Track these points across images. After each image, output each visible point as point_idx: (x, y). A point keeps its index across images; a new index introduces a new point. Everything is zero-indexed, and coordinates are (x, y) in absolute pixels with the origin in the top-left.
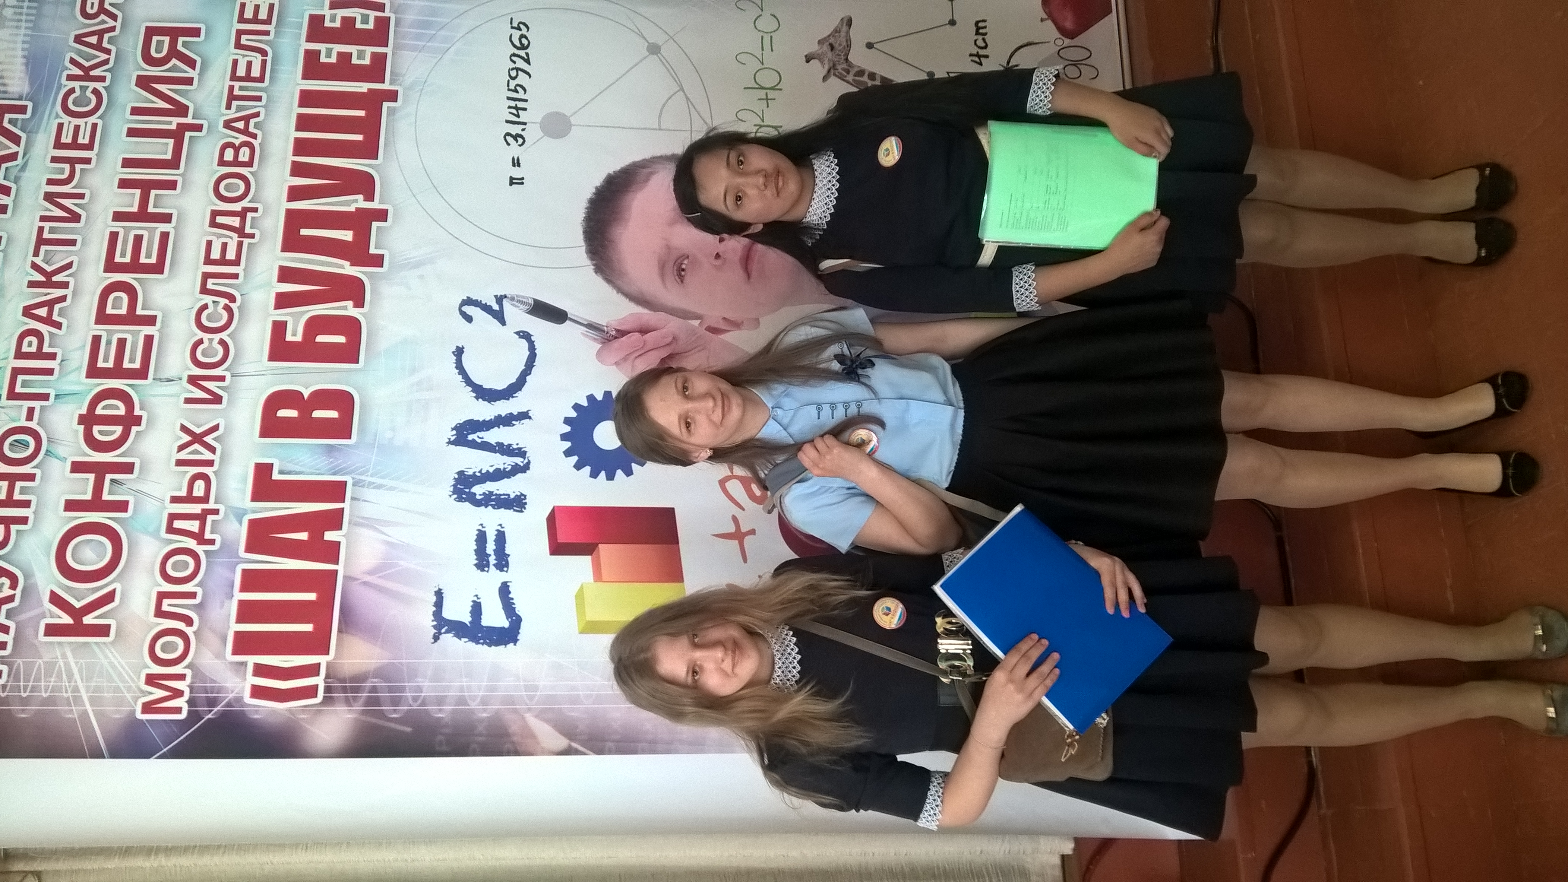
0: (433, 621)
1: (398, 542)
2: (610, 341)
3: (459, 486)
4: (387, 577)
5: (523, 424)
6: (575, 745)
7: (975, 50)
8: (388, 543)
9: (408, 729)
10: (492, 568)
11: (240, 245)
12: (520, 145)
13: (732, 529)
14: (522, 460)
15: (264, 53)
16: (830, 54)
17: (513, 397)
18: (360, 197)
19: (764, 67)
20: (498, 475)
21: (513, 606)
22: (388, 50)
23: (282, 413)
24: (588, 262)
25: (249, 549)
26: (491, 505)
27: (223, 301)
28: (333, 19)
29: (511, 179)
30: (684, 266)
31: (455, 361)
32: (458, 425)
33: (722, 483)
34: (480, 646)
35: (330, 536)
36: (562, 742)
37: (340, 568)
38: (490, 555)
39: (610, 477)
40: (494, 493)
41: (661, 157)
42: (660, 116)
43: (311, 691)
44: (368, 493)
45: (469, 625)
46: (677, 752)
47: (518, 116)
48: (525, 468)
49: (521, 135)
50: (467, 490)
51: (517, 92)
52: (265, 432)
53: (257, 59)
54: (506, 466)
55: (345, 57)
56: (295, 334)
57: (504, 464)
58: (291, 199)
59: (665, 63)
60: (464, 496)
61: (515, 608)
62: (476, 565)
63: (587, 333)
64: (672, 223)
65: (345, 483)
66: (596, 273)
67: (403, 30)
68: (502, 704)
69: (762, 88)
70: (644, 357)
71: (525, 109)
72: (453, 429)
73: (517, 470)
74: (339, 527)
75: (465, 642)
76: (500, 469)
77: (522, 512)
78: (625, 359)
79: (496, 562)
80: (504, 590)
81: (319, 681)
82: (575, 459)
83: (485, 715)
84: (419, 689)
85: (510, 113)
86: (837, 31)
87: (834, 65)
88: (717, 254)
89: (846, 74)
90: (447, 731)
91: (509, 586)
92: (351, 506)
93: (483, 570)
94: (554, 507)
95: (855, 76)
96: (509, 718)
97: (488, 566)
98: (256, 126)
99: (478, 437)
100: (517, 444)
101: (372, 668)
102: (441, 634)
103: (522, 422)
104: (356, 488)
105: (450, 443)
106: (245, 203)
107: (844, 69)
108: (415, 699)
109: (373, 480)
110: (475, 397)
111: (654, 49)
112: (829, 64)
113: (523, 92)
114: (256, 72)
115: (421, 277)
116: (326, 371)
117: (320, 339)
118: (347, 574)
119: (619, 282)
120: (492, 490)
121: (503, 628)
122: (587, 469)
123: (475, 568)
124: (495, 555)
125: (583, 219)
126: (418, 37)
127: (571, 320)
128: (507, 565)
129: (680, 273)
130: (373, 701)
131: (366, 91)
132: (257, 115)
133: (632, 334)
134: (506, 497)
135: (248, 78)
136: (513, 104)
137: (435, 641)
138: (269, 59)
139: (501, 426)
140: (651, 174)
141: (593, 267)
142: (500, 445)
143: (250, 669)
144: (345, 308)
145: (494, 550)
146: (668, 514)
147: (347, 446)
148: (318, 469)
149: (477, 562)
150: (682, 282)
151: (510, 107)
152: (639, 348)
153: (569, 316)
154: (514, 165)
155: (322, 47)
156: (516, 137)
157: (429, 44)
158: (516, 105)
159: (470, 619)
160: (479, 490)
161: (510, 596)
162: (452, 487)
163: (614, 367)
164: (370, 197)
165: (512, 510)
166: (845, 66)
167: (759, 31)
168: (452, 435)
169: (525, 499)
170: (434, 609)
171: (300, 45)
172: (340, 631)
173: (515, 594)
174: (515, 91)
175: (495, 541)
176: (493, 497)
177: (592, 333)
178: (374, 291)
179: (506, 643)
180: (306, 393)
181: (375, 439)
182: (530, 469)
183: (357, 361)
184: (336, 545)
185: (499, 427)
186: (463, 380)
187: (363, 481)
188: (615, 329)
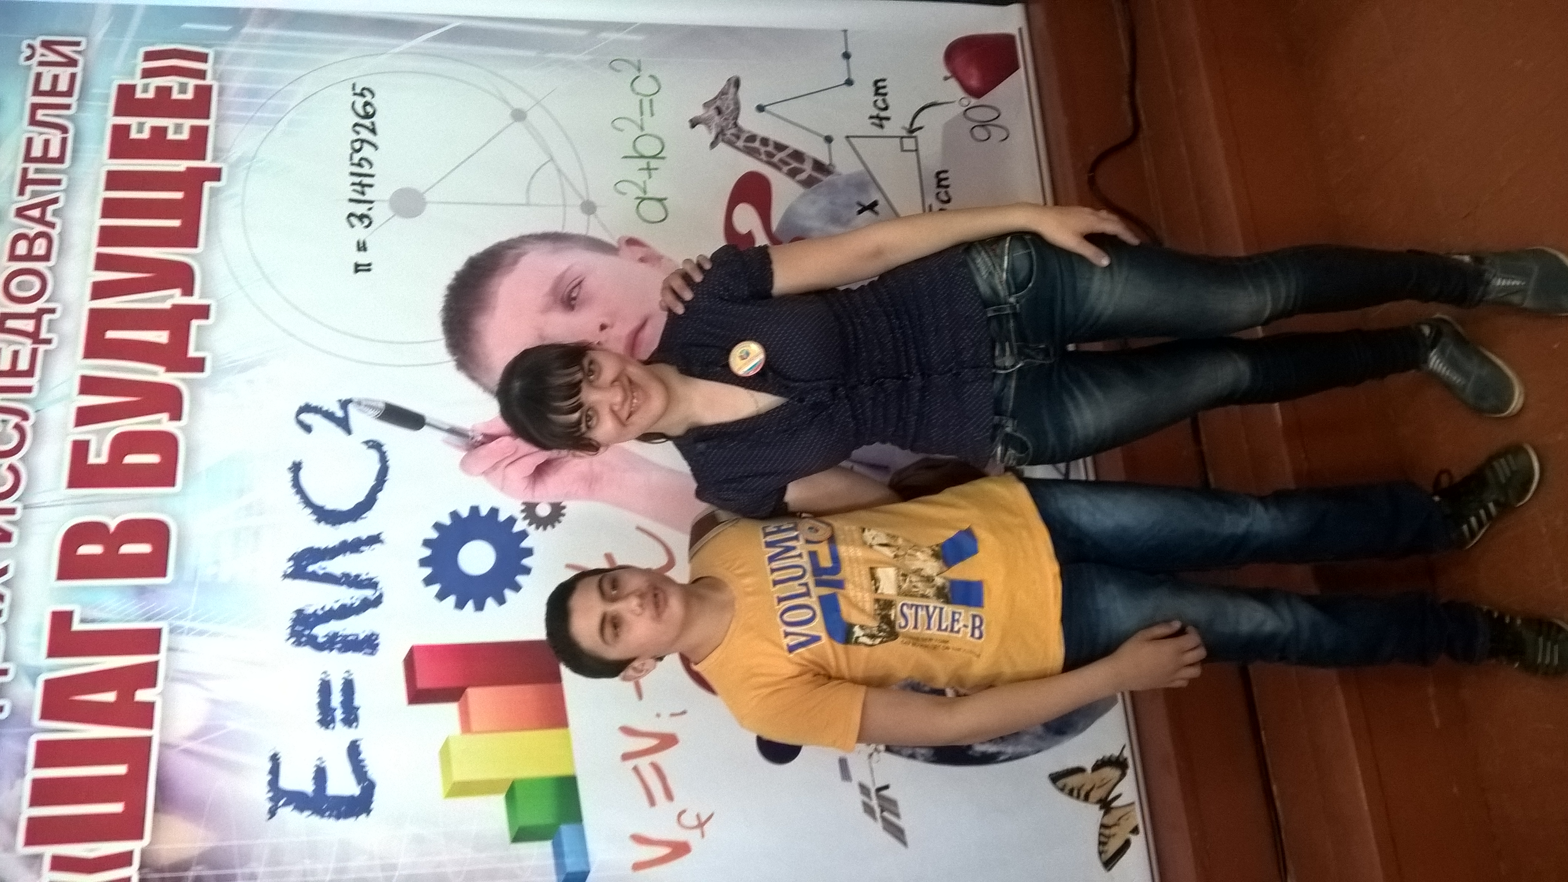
0: (268, 793)
1: (223, 699)
2: (476, 447)
3: (298, 628)
4: (211, 742)
5: (374, 549)
7: (875, 112)
8: (213, 701)
11: (34, 352)
12: (367, 226)
14: (373, 592)
15: (64, 129)
16: (717, 119)
17: (361, 518)
18: (177, 292)
19: (644, 133)
20: (344, 612)
21: (365, 769)
22: (210, 123)
23: (85, 550)
25: (46, 715)
26: (336, 648)
27: (14, 420)
28: (145, 89)
29: (357, 265)
31: (292, 479)
32: (296, 555)
34: (326, 820)
35: (142, 695)
37: (155, 733)
38: (335, 710)
39: (480, 607)
40: (340, 634)
41: (530, 235)
42: (528, 190)
44: (187, 642)
45: (311, 795)
47: (363, 193)
48: (377, 602)
49: (366, 214)
50: (307, 632)
51: (362, 166)
52: (64, 574)
53: (55, 137)
54: (353, 601)
55: (159, 132)
56: (98, 456)
57: (351, 598)
58: (95, 297)
59: (532, 131)
60: (304, 639)
61: (366, 771)
62: (319, 722)
63: (449, 440)
65: (159, 631)
66: (458, 369)
67: (227, 98)
69: (642, 157)
70: (516, 465)
71: (371, 186)
73: (367, 604)
74: (153, 684)
75: (309, 816)
76: (346, 605)
77: (374, 654)
78: (494, 467)
79: (343, 716)
80: (354, 750)
81: (132, 872)
82: (436, 588)
85: (353, 190)
86: (723, 93)
87: (722, 130)
88: (598, 343)
89: (735, 140)
91: (358, 746)
92: (168, 659)
93: (327, 727)
94: (412, 647)
95: (747, 141)
97: (333, 721)
98: (55, 213)
99: (320, 567)
100: (367, 574)
101: (196, 853)
102: (278, 808)
103: (373, 546)
104: (173, 636)
105: (286, 576)
106: (40, 304)
107: (733, 134)
109: (194, 625)
110: (317, 521)
111: (519, 115)
112: (717, 129)
113: (369, 166)
114: (54, 152)
115: (251, 382)
116: (134, 498)
117: (130, 459)
118: (164, 740)
119: (486, 381)
120: (337, 631)
121: (353, 796)
122: (451, 600)
123: (318, 726)
124: (342, 708)
125: (441, 308)
126: (246, 107)
127: (429, 425)
128: (356, 719)
131: (183, 169)
132: (55, 201)
133: (502, 437)
134: (354, 637)
135: (45, 159)
136: (357, 180)
137: (270, 818)
138: (70, 136)
139: (347, 553)
140: (520, 255)
141: (454, 363)
142: (346, 576)
143: (47, 862)
144: (158, 422)
145: (341, 702)
147: (162, 585)
148: (127, 616)
149: (320, 718)
151: (353, 184)
152: (509, 454)
153: (427, 420)
154: (359, 249)
155: (133, 121)
156: (361, 217)
157: (259, 114)
158: (361, 181)
159: (313, 788)
160: (321, 631)
161: (361, 757)
162: (289, 629)
163: (482, 477)
164: (188, 291)
165: (362, 653)
166: (734, 131)
167: (638, 94)
168: (288, 567)
169: (376, 639)
170: (269, 777)
171: (106, 120)
172: (156, 810)
173: (367, 754)
174: (359, 165)
175: (342, 690)
176: (339, 639)
177: (454, 438)
178: (193, 401)
179: (357, 815)
180: (113, 525)
181: (195, 577)
182: (384, 603)
183: (172, 484)
184: (150, 706)
185: (344, 555)
186: (302, 501)
187: (182, 627)
188: (481, 434)
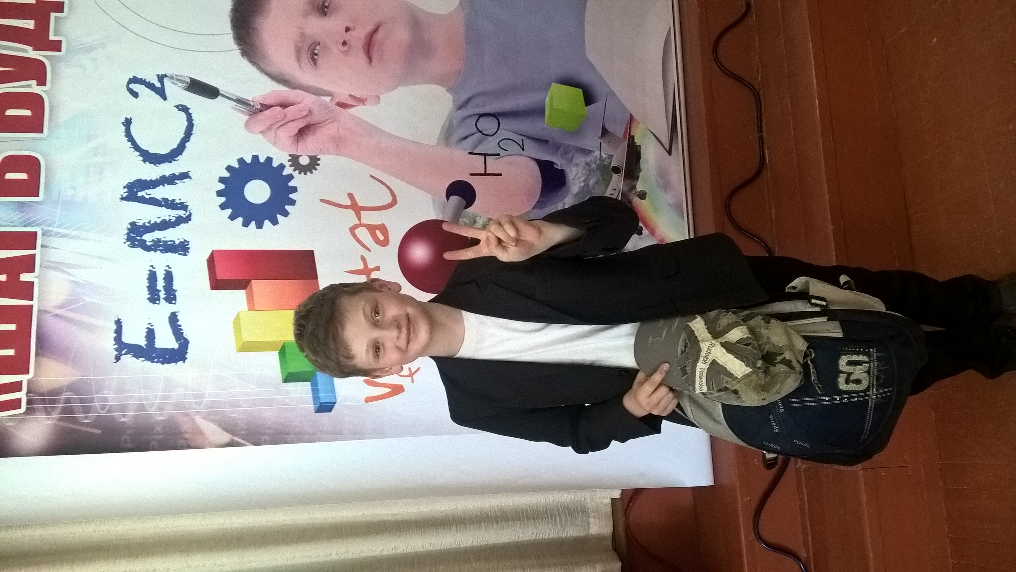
0: (114, 345)
1: (84, 282)
2: (256, 113)
3: (131, 235)
4: (74, 310)
5: (184, 182)
6: (237, 439)
8: (74, 282)
9: (98, 431)
10: (162, 301)
13: (361, 266)
14: (184, 212)
17: (175, 160)
20: (165, 225)
21: (181, 331)
24: (235, 47)
26: (159, 250)
30: (316, 52)
31: (124, 131)
32: (129, 184)
33: (352, 230)
34: (154, 364)
35: (25, 277)
36: (227, 437)
37: (34, 303)
38: (160, 291)
39: (260, 226)
40: (162, 240)
43: (16, 404)
44: (54, 241)
45: (145, 347)
46: (319, 440)
48: (188, 219)
50: (139, 238)
54: (171, 218)
57: (169, 216)
60: (136, 243)
61: (182, 333)
62: (148, 299)
63: (237, 107)
64: (306, 14)
65: (35, 234)
66: (243, 56)
68: (176, 409)
70: (284, 127)
72: (125, 187)
73: (180, 221)
74: (31, 269)
75: (142, 361)
76: (166, 220)
77: (186, 255)
78: (269, 128)
79: (165, 296)
80: (173, 319)
81: (22, 395)
82: (229, 211)
83: (161, 418)
84: (106, 400)
88: (344, 41)
90: (130, 432)
91: (177, 315)
92: (41, 252)
93: (155, 303)
94: (213, 251)
96: (181, 419)
97: (159, 299)
99: (146, 193)
100: (180, 200)
101: (66, 383)
102: (122, 355)
103: (183, 181)
104: (45, 237)
105: (123, 199)
108: (103, 408)
109: (59, 230)
110: (143, 160)
115: (94, 59)
116: (14, 140)
117: (10, 113)
118: (41, 309)
119: (263, 65)
120: (159, 238)
121: (173, 349)
122: (240, 220)
123: (148, 302)
124: (165, 290)
125: (230, 10)
127: (223, 96)
128: (175, 299)
129: (313, 57)
130: (67, 410)
133: (275, 107)
134: (172, 243)
137: (117, 361)
139: (166, 185)
141: (240, 51)
142: (165, 200)
144: (30, 86)
145: (163, 287)
146: (309, 255)
147: (35, 202)
148: (12, 222)
149: (149, 296)
150: (315, 64)
152: (280, 119)
153: (220, 92)
159: (146, 343)
160: (148, 238)
161: (178, 323)
162: (126, 235)
163: (260, 135)
165: (178, 254)
168: (123, 192)
169: (188, 245)
170: (115, 335)
172: (37, 354)
173: (182, 321)
175: (164, 279)
176: (161, 243)
177: (240, 107)
178: (53, 71)
179: (176, 361)
181: (59, 197)
182: (192, 220)
183: (41, 131)
184: (31, 285)
185: (164, 186)
186: (132, 146)
187: (51, 231)
188: (260, 104)
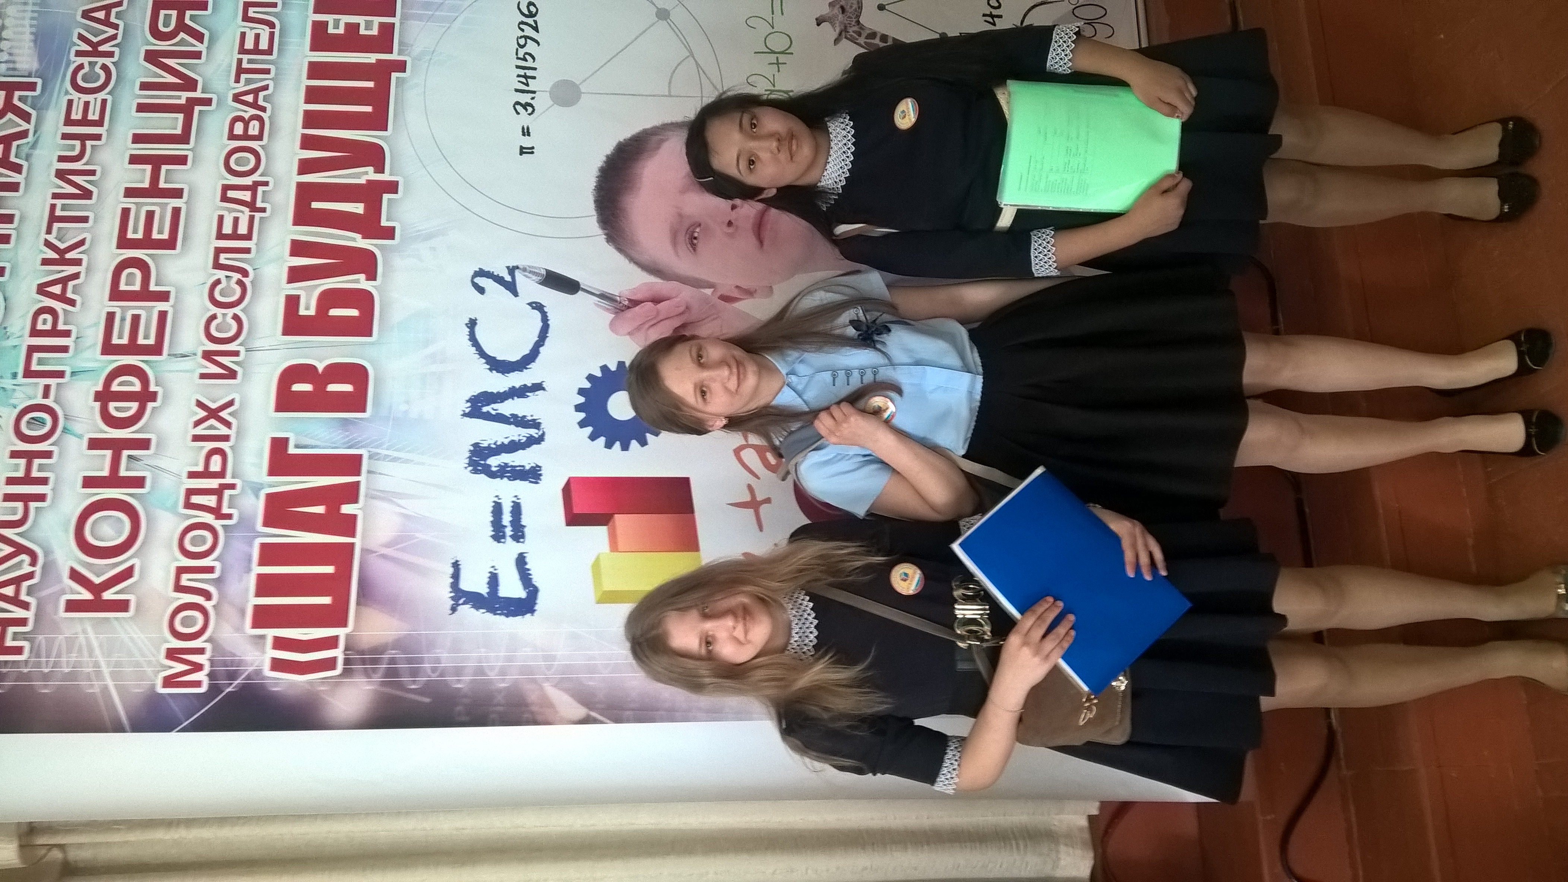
0: (451, 592)
1: (414, 514)
2: (623, 311)
3: (474, 458)
4: (403, 550)
6: (594, 714)
7: (988, 10)
8: (406, 516)
9: (427, 700)
11: (252, 219)
12: (529, 114)
13: (747, 498)
14: (536, 431)
15: (271, 25)
16: (841, 16)
17: (527, 368)
18: (370, 169)
19: (774, 30)
20: (513, 447)
21: (531, 577)
22: (396, 20)
23: (297, 387)
24: (600, 231)
25: (266, 524)
26: (506, 477)
27: (236, 276)
29: (522, 148)
30: (696, 235)
31: (468, 334)
32: (473, 397)
33: (737, 452)
34: (498, 616)
35: (347, 509)
36: (581, 711)
37: (357, 541)
39: (625, 447)
41: (672, 124)
42: (670, 83)
43: (330, 664)
44: (383, 466)
45: (486, 595)
46: (695, 719)
47: (527, 85)
48: (540, 440)
49: (530, 103)
50: (482, 462)
51: (526, 60)
52: (281, 407)
53: (264, 31)
54: (521, 438)
55: (352, 28)
56: (308, 308)
57: (519, 435)
58: (301, 172)
59: (674, 28)
60: (480, 468)
61: (531, 578)
62: (492, 537)
63: (600, 304)
64: (684, 191)
65: (360, 457)
66: (608, 242)
68: (521, 674)
69: (773, 52)
70: (656, 326)
71: (534, 78)
72: (468, 401)
73: (532, 441)
74: (354, 499)
75: (484, 613)
76: (515, 440)
77: (537, 483)
78: (638, 328)
79: (512, 533)
80: (521, 561)
81: (338, 653)
82: (589, 430)
83: (503, 685)
84: (438, 660)
85: (519, 81)
87: (846, 27)
88: (730, 221)
89: (857, 37)
90: (466, 701)
91: (525, 557)
92: (368, 480)
93: (499, 542)
94: (569, 478)
95: (867, 38)
96: (528, 687)
97: (504, 537)
98: (265, 99)
99: (492, 408)
100: (532, 416)
101: (390, 639)
102: (459, 605)
103: (536, 393)
104: (372, 461)
105: (465, 415)
106: (256, 177)
107: (855, 32)
108: (434, 670)
109: (389, 453)
110: (489, 369)
111: (663, 15)
112: (840, 26)
113: (532, 60)
114: (264, 45)
115: (433, 249)
116: (339, 344)
117: (334, 312)
118: (365, 547)
119: (631, 252)
120: (506, 462)
121: (520, 599)
122: (602, 440)
123: (491, 540)
124: (511, 526)
125: (594, 188)
126: (427, 6)
127: (583, 290)
128: (523, 536)
129: (693, 242)
130: (392, 673)
131: (374, 61)
132: (266, 88)
133: (646, 303)
134: (522, 468)
135: (256, 51)
136: (522, 72)
137: (453, 613)
138: (277, 31)
139: (516, 398)
140: (662, 141)
141: (605, 237)
142: (514, 416)
143: (269, 642)
144: (357, 281)
145: (510, 522)
146: (684, 483)
147: (361, 419)
148: (334, 443)
149: (493, 533)
150: (694, 250)
151: (519, 76)
152: (652, 317)
153: (582, 286)
154: (524, 135)
155: (329, 18)
156: (525, 106)
157: (437, 13)
158: (525, 73)
159: (488, 590)
160: (494, 462)
161: (527, 567)
162: (468, 459)
163: (628, 337)
164: (380, 169)
165: (527, 482)
166: (856, 28)
168: (466, 407)
169: (540, 470)
170: (451, 580)
171: (307, 16)
172: (358, 603)
173: (531, 564)
174: (525, 60)
175: (511, 512)
176: (509, 469)
177: (604, 303)
178: (386, 264)
179: (523, 614)
180: (321, 367)
181: (390, 413)
182: (546, 440)
183: (369, 334)
184: (354, 518)
185: (513, 399)
186: (478, 352)
187: (378, 454)
188: (628, 299)
